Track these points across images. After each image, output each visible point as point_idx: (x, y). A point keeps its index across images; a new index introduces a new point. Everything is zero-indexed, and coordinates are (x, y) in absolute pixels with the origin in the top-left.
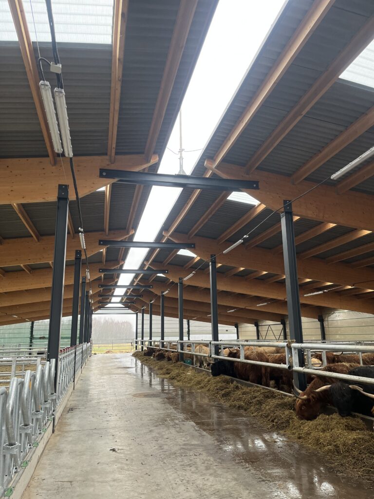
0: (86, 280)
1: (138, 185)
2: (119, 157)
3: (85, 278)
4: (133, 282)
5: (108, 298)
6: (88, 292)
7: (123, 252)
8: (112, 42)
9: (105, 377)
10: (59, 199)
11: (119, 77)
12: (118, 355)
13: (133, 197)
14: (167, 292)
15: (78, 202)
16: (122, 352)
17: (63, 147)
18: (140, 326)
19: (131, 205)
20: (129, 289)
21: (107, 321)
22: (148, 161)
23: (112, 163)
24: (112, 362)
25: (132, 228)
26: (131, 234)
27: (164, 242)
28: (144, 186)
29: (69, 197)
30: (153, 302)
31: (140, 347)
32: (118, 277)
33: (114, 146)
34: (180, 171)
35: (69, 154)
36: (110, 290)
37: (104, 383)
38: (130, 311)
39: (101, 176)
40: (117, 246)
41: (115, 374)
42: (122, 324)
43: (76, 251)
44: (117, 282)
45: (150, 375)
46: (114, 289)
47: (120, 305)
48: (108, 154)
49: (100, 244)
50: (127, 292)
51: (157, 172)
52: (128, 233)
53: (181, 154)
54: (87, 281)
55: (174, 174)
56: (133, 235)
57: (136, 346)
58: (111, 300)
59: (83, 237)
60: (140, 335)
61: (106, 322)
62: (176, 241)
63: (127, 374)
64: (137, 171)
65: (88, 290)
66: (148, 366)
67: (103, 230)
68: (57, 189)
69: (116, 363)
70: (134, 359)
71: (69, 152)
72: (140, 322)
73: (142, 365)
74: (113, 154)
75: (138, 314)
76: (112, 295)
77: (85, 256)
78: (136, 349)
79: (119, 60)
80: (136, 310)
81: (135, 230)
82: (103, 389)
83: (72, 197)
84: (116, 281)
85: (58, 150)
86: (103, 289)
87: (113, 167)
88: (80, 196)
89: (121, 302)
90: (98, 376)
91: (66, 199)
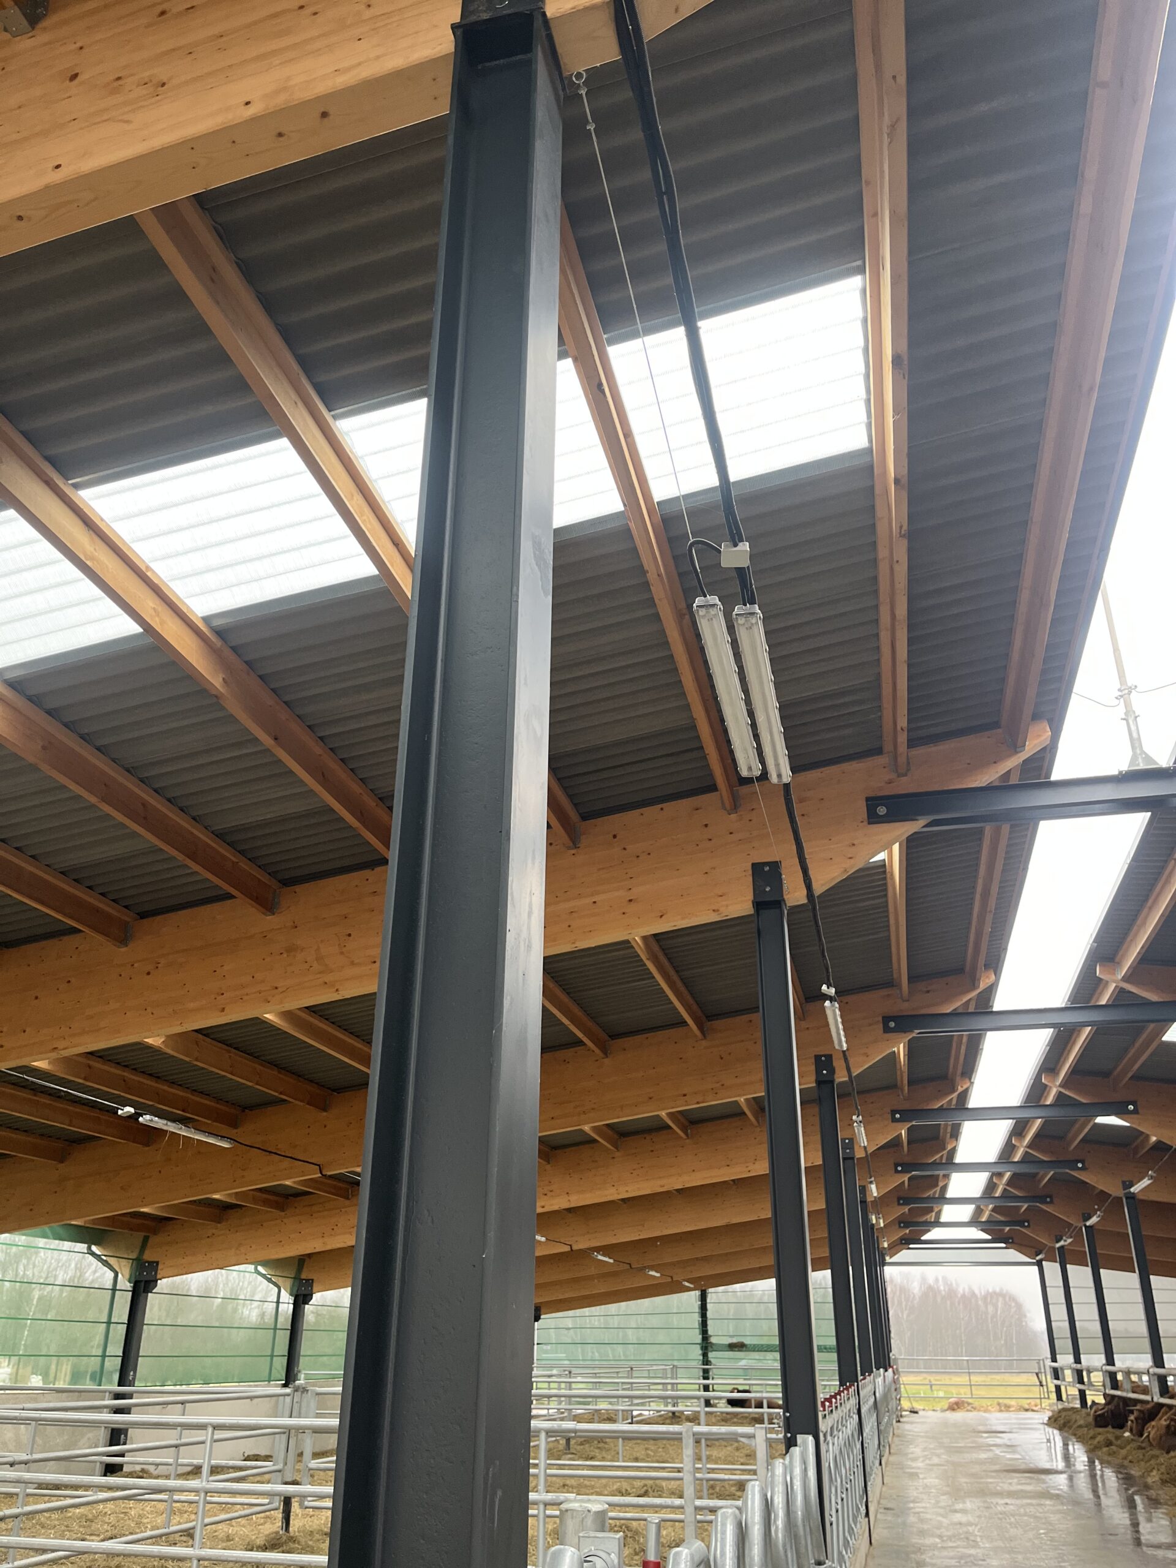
0: (852, 1149)
1: (988, 829)
2: (920, 751)
3: (851, 1143)
4: (1008, 1149)
5: (931, 1210)
6: (864, 1190)
7: (963, 1048)
8: (870, 441)
9: (968, 1505)
10: (759, 905)
11: (901, 527)
12: (996, 1419)
13: (977, 865)
14: (1145, 1182)
15: (814, 909)
16: (1007, 1408)
17: (762, 761)
18: (1059, 1313)
19: (974, 893)
20: (1000, 1175)
21: (930, 1288)
22: (1016, 746)
23: (899, 776)
24: (979, 1448)
25: (987, 966)
26: (983, 985)
27: (1103, 1002)
28: (1012, 826)
29: (785, 897)
30: (1094, 1220)
31: (1071, 1391)
32: (955, 1133)
33: (903, 722)
34: (1134, 758)
35: (779, 776)
36: (933, 1181)
37: (971, 1529)
38: (1013, 1255)
39: (873, 818)
40: (941, 1031)
41: (1000, 1494)
42: (985, 1298)
43: (817, 1058)
44: (953, 1151)
45: (1131, 1505)
46: (947, 1177)
47: (976, 1233)
48: (885, 749)
49: (887, 1030)
50: (990, 1187)
51: (1049, 775)
52: (973, 984)
53: (1128, 705)
54: (859, 1154)
55: (1116, 773)
56: (991, 990)
57: (1058, 1389)
58: (939, 1213)
59: (838, 1012)
60: (1064, 1343)
61: (930, 1292)
62: (1153, 997)
63: (1046, 1495)
64: (984, 785)
65: (862, 1184)
66: (1119, 1469)
67: (890, 983)
68: (751, 879)
69: (997, 1451)
70: (1056, 1436)
71: (781, 769)
72: (1056, 1295)
73: (1091, 1462)
74: (903, 747)
75: (1044, 1263)
76: (943, 1199)
77: (845, 1073)
78: (1059, 1397)
79: (897, 481)
80: (1036, 1252)
81: (997, 971)
82: (972, 1551)
83: (795, 894)
84: (949, 1147)
85: (750, 769)
86: (909, 1179)
87: (906, 786)
88: (819, 888)
89: (974, 1222)
90: (945, 1500)
91: (777, 903)
